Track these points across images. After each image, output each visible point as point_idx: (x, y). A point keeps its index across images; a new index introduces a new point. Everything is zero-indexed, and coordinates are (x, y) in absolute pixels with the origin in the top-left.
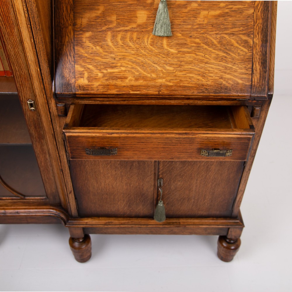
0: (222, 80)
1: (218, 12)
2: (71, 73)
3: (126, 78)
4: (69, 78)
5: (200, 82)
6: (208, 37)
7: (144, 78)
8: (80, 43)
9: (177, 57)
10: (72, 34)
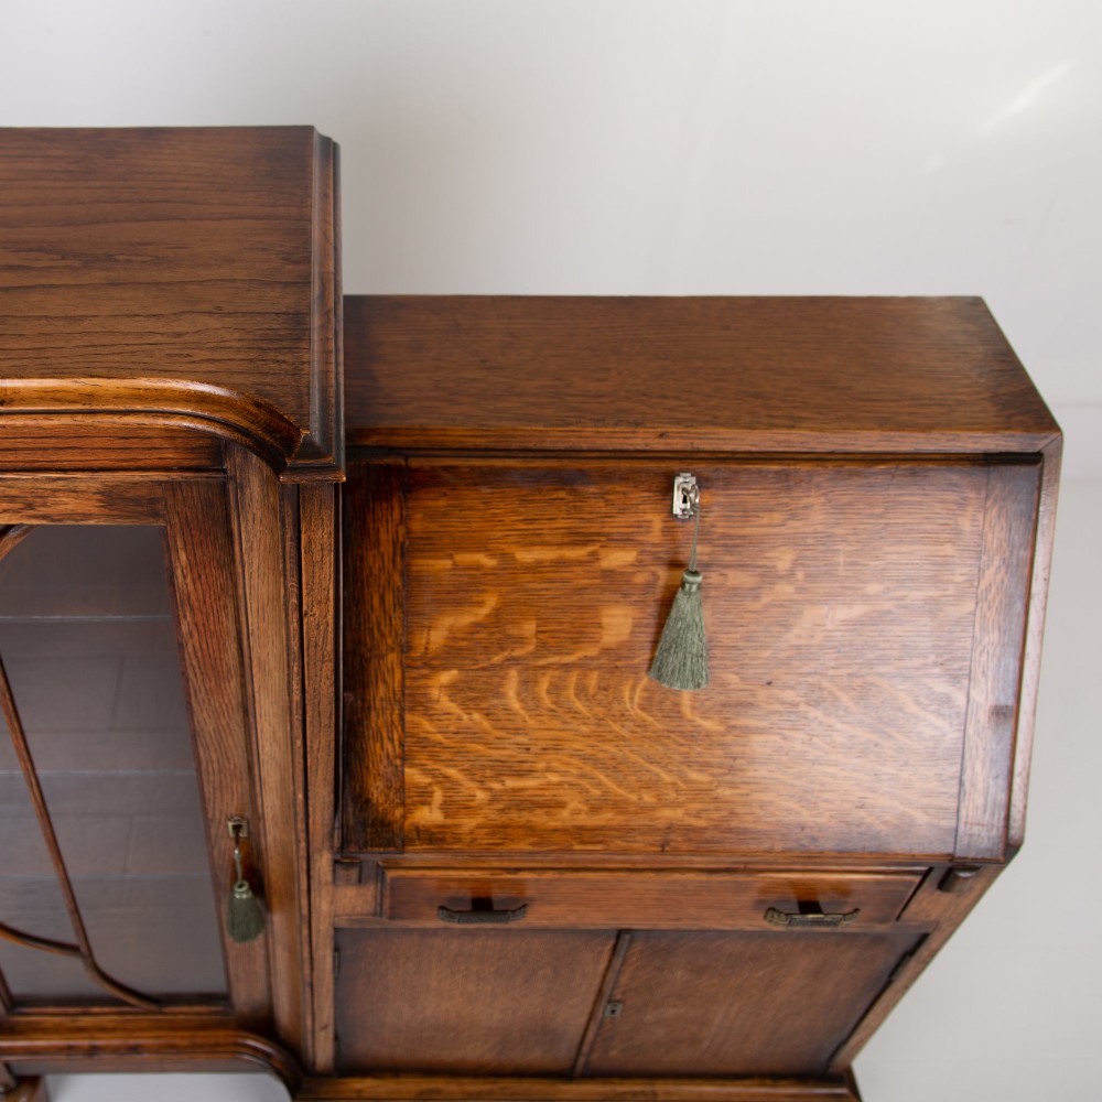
0: (862, 813)
1: (858, 611)
2: (393, 790)
3: (561, 805)
4: (387, 805)
5: (794, 819)
6: (824, 684)
7: (619, 806)
8: (420, 703)
9: (722, 745)
10: (398, 675)
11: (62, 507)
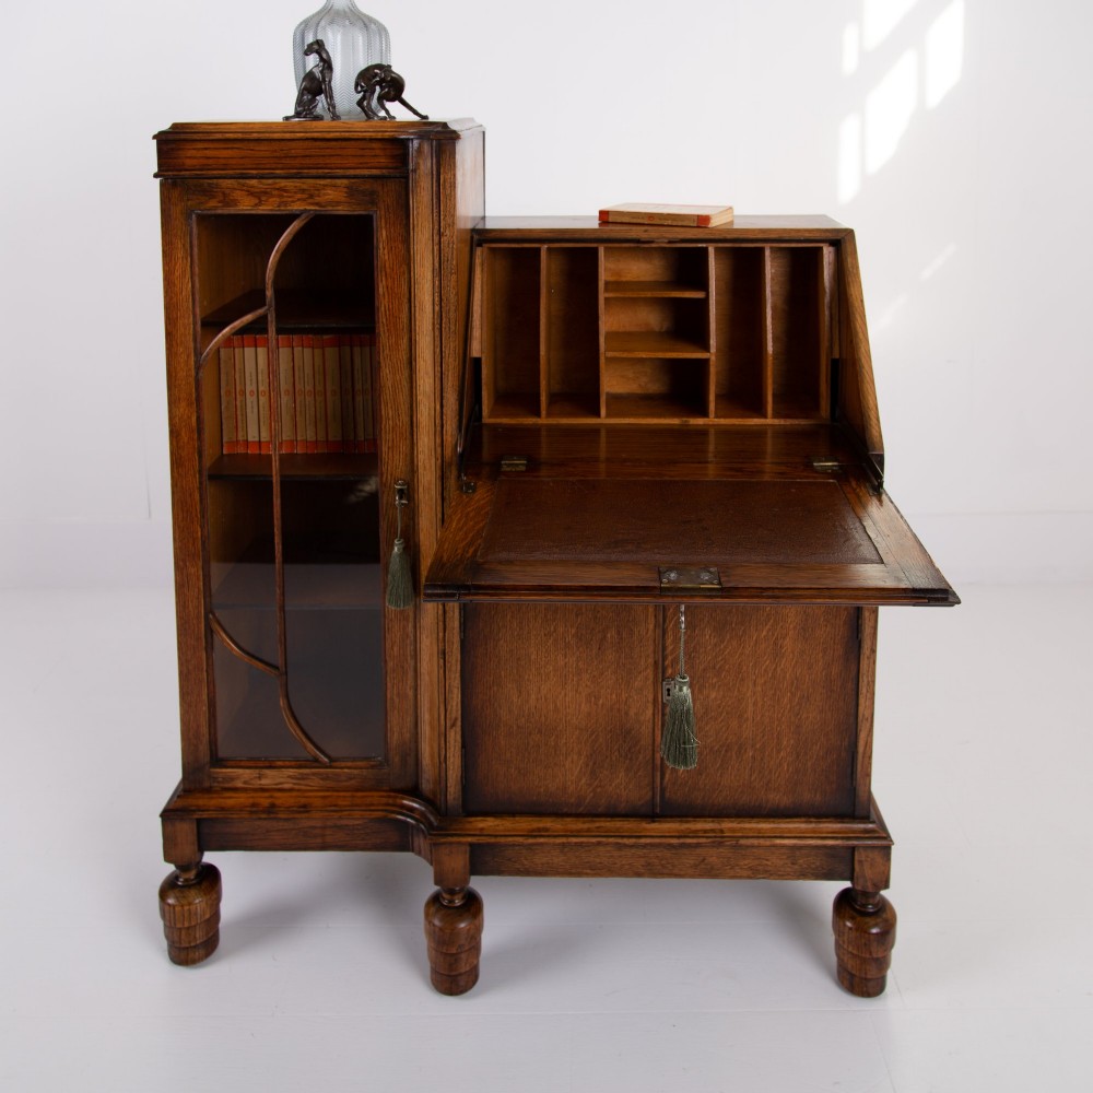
11: (327, 197)
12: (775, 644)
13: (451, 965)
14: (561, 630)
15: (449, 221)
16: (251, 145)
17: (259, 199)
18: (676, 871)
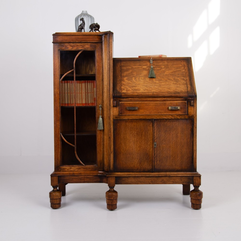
0: (176, 90)
1: (172, 71)
3: (140, 90)
4: (119, 90)
5: (168, 91)
6: (170, 78)
7: (147, 90)
8: (124, 81)
9: (159, 84)
10: (120, 78)
11: (86, 47)
12: (176, 135)
13: (112, 202)
14: (133, 132)
15: (111, 50)
16: (71, 36)
17: (73, 47)
18: (157, 183)
